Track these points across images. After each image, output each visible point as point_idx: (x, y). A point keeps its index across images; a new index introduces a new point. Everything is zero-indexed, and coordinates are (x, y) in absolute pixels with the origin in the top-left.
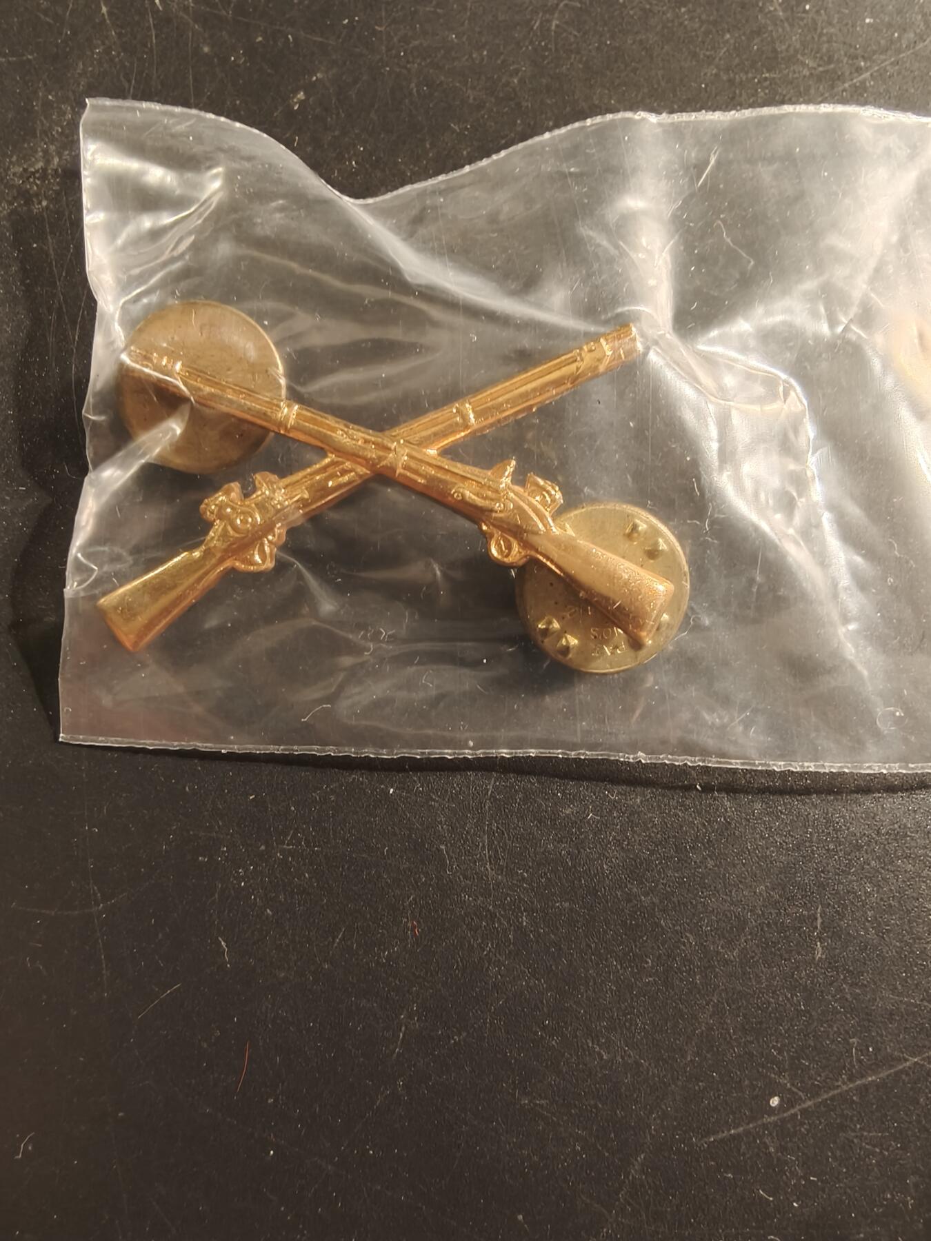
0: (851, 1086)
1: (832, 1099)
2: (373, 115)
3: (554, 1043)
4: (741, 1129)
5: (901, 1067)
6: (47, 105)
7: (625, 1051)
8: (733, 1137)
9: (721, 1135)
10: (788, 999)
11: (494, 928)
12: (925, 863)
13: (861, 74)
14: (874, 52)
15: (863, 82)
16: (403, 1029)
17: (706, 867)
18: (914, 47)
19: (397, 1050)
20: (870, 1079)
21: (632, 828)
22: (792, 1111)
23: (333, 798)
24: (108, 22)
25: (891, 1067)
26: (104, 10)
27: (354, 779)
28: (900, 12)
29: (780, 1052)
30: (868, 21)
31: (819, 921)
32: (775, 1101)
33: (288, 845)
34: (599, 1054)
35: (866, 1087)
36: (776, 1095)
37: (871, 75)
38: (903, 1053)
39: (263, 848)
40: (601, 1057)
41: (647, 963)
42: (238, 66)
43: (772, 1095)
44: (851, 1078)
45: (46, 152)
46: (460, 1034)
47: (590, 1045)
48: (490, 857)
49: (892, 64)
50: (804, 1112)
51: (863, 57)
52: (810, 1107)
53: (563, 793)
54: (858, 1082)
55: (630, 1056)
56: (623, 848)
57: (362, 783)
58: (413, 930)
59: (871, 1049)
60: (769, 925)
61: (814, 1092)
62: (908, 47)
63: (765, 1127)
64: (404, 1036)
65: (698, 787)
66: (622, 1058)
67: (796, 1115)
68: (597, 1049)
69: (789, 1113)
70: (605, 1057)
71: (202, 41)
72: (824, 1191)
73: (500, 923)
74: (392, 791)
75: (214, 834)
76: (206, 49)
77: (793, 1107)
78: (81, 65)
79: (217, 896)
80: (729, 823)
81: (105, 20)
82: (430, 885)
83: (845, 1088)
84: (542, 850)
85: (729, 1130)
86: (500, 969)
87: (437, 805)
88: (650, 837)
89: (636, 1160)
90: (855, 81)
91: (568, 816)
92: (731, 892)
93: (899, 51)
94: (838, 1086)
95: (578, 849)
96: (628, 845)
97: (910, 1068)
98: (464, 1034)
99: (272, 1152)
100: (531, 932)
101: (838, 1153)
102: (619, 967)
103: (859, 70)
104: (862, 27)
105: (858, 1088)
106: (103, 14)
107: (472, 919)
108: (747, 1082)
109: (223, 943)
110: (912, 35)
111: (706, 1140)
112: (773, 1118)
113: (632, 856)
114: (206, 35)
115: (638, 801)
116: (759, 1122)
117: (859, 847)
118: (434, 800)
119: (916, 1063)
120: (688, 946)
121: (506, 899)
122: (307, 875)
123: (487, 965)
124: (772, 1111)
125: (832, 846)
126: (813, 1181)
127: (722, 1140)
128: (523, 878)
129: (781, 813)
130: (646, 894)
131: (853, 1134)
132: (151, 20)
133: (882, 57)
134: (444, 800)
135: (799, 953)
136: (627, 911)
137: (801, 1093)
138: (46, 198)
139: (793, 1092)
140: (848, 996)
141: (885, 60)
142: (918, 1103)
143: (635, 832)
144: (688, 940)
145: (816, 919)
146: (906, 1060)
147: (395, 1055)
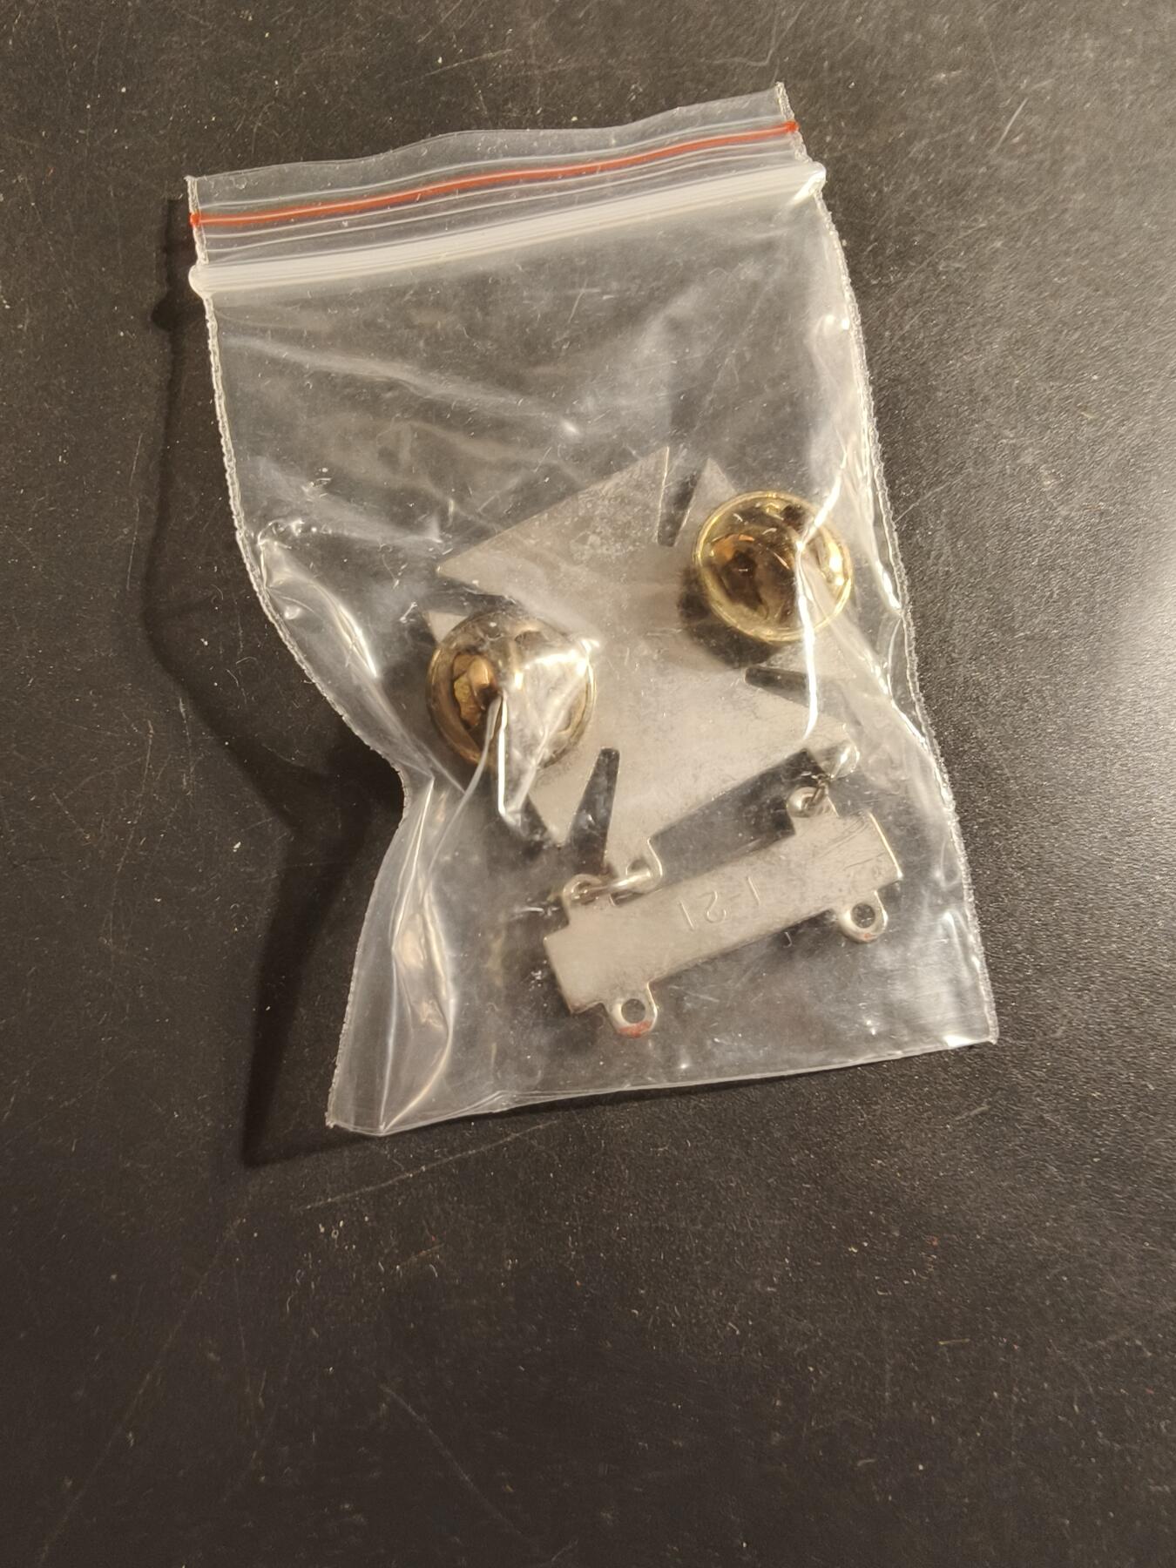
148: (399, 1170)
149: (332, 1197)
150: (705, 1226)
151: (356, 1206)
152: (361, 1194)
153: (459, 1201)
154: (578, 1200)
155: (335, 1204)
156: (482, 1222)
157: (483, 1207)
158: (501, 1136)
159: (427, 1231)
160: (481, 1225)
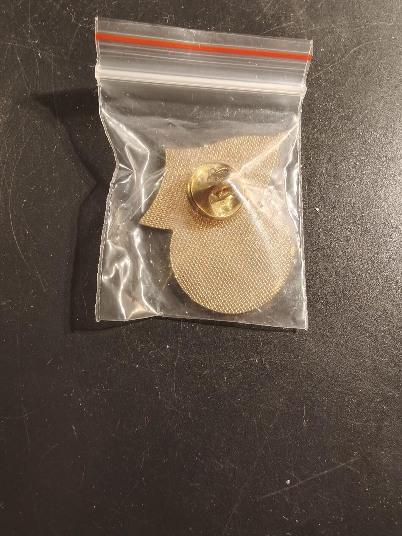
0: (318, 475)
1: (311, 480)
3: (202, 462)
4: (275, 493)
5: (337, 467)
7: (230, 464)
8: (272, 496)
9: (267, 496)
10: (293, 442)
11: (178, 418)
12: (346, 388)
13: (319, 72)
14: (324, 63)
15: (320, 76)
16: (144, 458)
17: (260, 392)
18: (340, 60)
19: (142, 466)
20: (325, 472)
21: (231, 378)
22: (295, 485)
23: (114, 370)
24: (20, 63)
25: (334, 467)
26: (19, 59)
27: (123, 362)
28: (335, 45)
29: (290, 463)
30: (322, 50)
31: (305, 411)
32: (288, 482)
33: (98, 388)
34: (220, 465)
35: (324, 475)
36: (288, 479)
37: (323, 72)
38: (338, 461)
39: (88, 390)
40: (220, 467)
41: (238, 430)
42: (72, 79)
43: (287, 480)
44: (318, 473)
46: (165, 459)
47: (216, 462)
48: (176, 390)
49: (331, 67)
50: (300, 485)
51: (320, 65)
52: (302, 483)
53: (204, 365)
54: (321, 474)
55: (231, 466)
56: (227, 386)
57: (126, 363)
58: (147, 420)
59: (326, 461)
60: (285, 414)
61: (303, 478)
62: (338, 60)
63: (284, 491)
64: (144, 461)
65: (256, 361)
66: (229, 466)
67: (296, 487)
68: (219, 464)
70: (222, 467)
71: (57, 70)
72: (308, 515)
73: (180, 416)
74: (137, 366)
75: (69, 386)
76: (59, 73)
77: (296, 484)
78: (9, 81)
79: (71, 409)
80: (269, 375)
81: (19, 63)
82: (153, 402)
83: (316, 476)
84: (196, 387)
85: (271, 493)
86: (181, 434)
87: (155, 371)
88: (238, 381)
89: (235, 506)
90: (316, 75)
91: (206, 374)
92: (270, 402)
93: (335, 62)
94: (313, 475)
95: (210, 387)
96: (229, 384)
97: (341, 467)
98: (167, 459)
99: (95, 507)
100: (193, 419)
101: (313, 501)
102: (227, 432)
103: (318, 71)
104: (319, 53)
105: (321, 476)
106: (18, 61)
107: (169, 415)
108: (277, 475)
109: (74, 427)
110: (339, 55)
111: (262, 497)
112: (287, 489)
113: (231, 389)
114: (59, 67)
115: (233, 367)
116: (282, 490)
117: (320, 383)
118: (154, 370)
119: (343, 465)
120: (253, 423)
121: (182, 407)
122: (105, 400)
123: (175, 432)
124: (287, 486)
125: (309, 382)
126: (304, 512)
127: (268, 498)
128: (189, 399)
129: (289, 370)
130: (237, 403)
131: (319, 494)
132: (37, 62)
133: (327, 65)
134: (158, 369)
135: (297, 424)
136: (229, 410)
137: (298, 478)
139: (295, 478)
140: (316, 441)
141: (329, 66)
143: (232, 379)
144: (254, 421)
145: (304, 411)
146: (339, 465)
147: (141, 468)
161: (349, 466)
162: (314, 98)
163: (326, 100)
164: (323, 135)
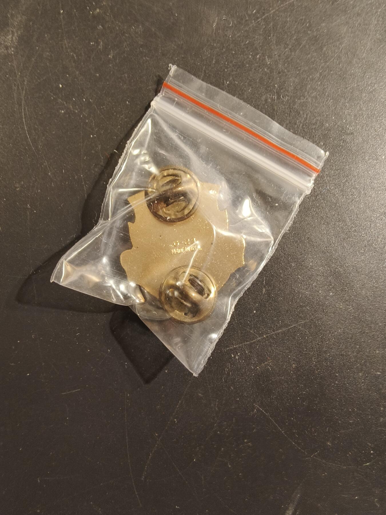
2: (123, 17)
5: (290, 327)
6: (12, 15)
8: (235, 349)
9: (231, 348)
20: (280, 331)
25: (287, 327)
29: (251, 322)
31: (265, 281)
35: (278, 334)
38: (290, 323)
44: (274, 331)
45: (12, 31)
50: (258, 341)
52: (260, 339)
54: (276, 332)
59: (280, 322)
61: (261, 335)
69: (253, 341)
83: (272, 334)
85: (234, 346)
94: (269, 333)
97: (293, 328)
105: (276, 334)
108: (239, 331)
111: (226, 349)
117: (278, 259)
119: (295, 326)
127: (231, 349)
131: (274, 348)
135: (257, 292)
138: (13, 47)
142: (295, 339)
148: (257, 337)
149: (235, 346)
150: (357, 353)
151: (243, 348)
152: (244, 344)
153: (277, 346)
154: (316, 346)
155: (236, 348)
156: (285, 353)
157: (285, 348)
158: (290, 325)
159: (267, 356)
160: (284, 354)
161: (299, 326)
162: (287, 21)
163: (297, 23)
164: (293, 53)
